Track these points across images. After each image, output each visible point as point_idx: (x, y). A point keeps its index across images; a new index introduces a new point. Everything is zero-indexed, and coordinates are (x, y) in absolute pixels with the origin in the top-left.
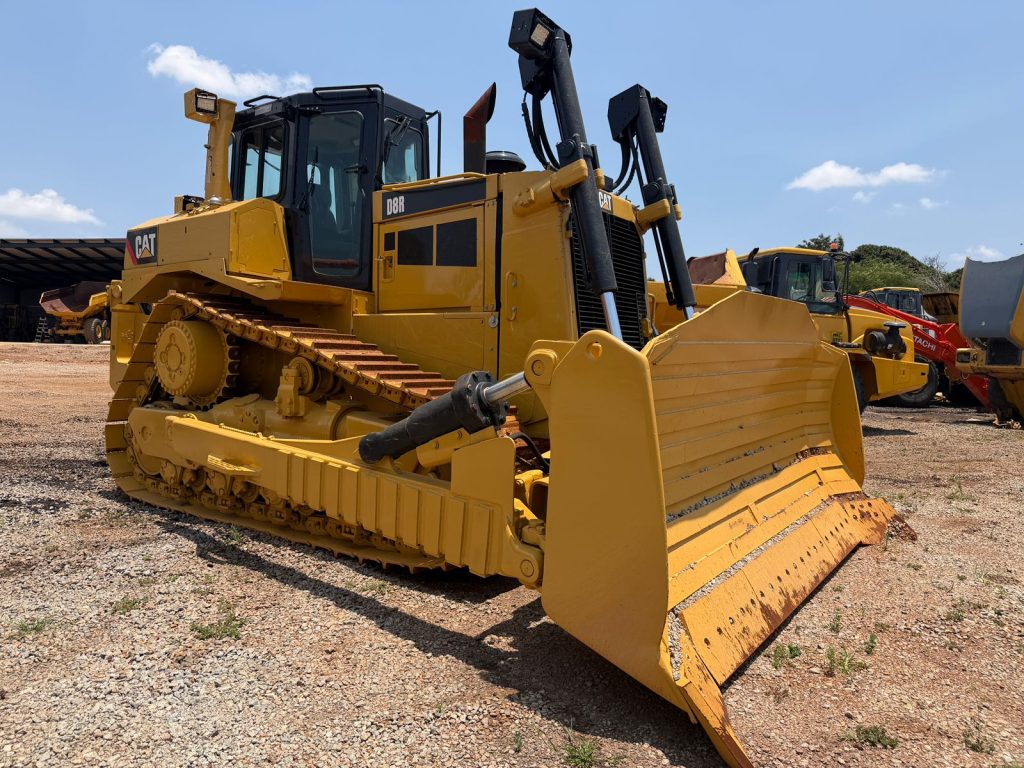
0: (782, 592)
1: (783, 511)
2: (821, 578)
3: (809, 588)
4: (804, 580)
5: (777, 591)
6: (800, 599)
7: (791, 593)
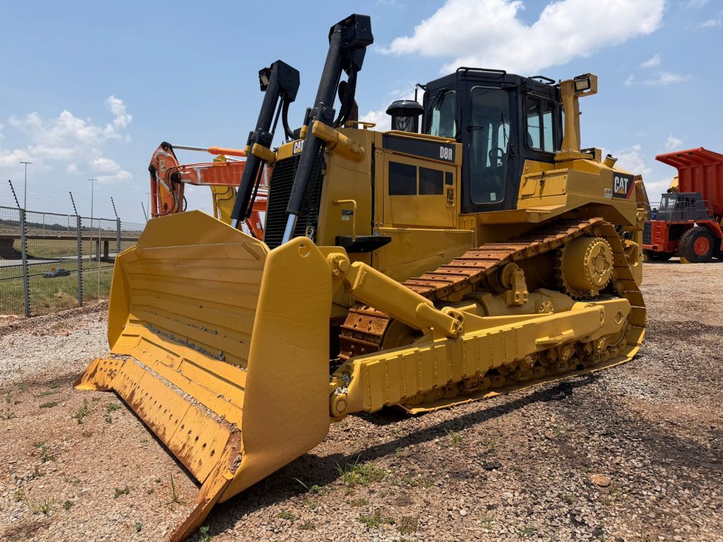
0: (141, 399)
1: (190, 380)
2: (154, 429)
3: (146, 419)
4: (151, 415)
5: (141, 397)
6: (140, 414)
7: (141, 406)
